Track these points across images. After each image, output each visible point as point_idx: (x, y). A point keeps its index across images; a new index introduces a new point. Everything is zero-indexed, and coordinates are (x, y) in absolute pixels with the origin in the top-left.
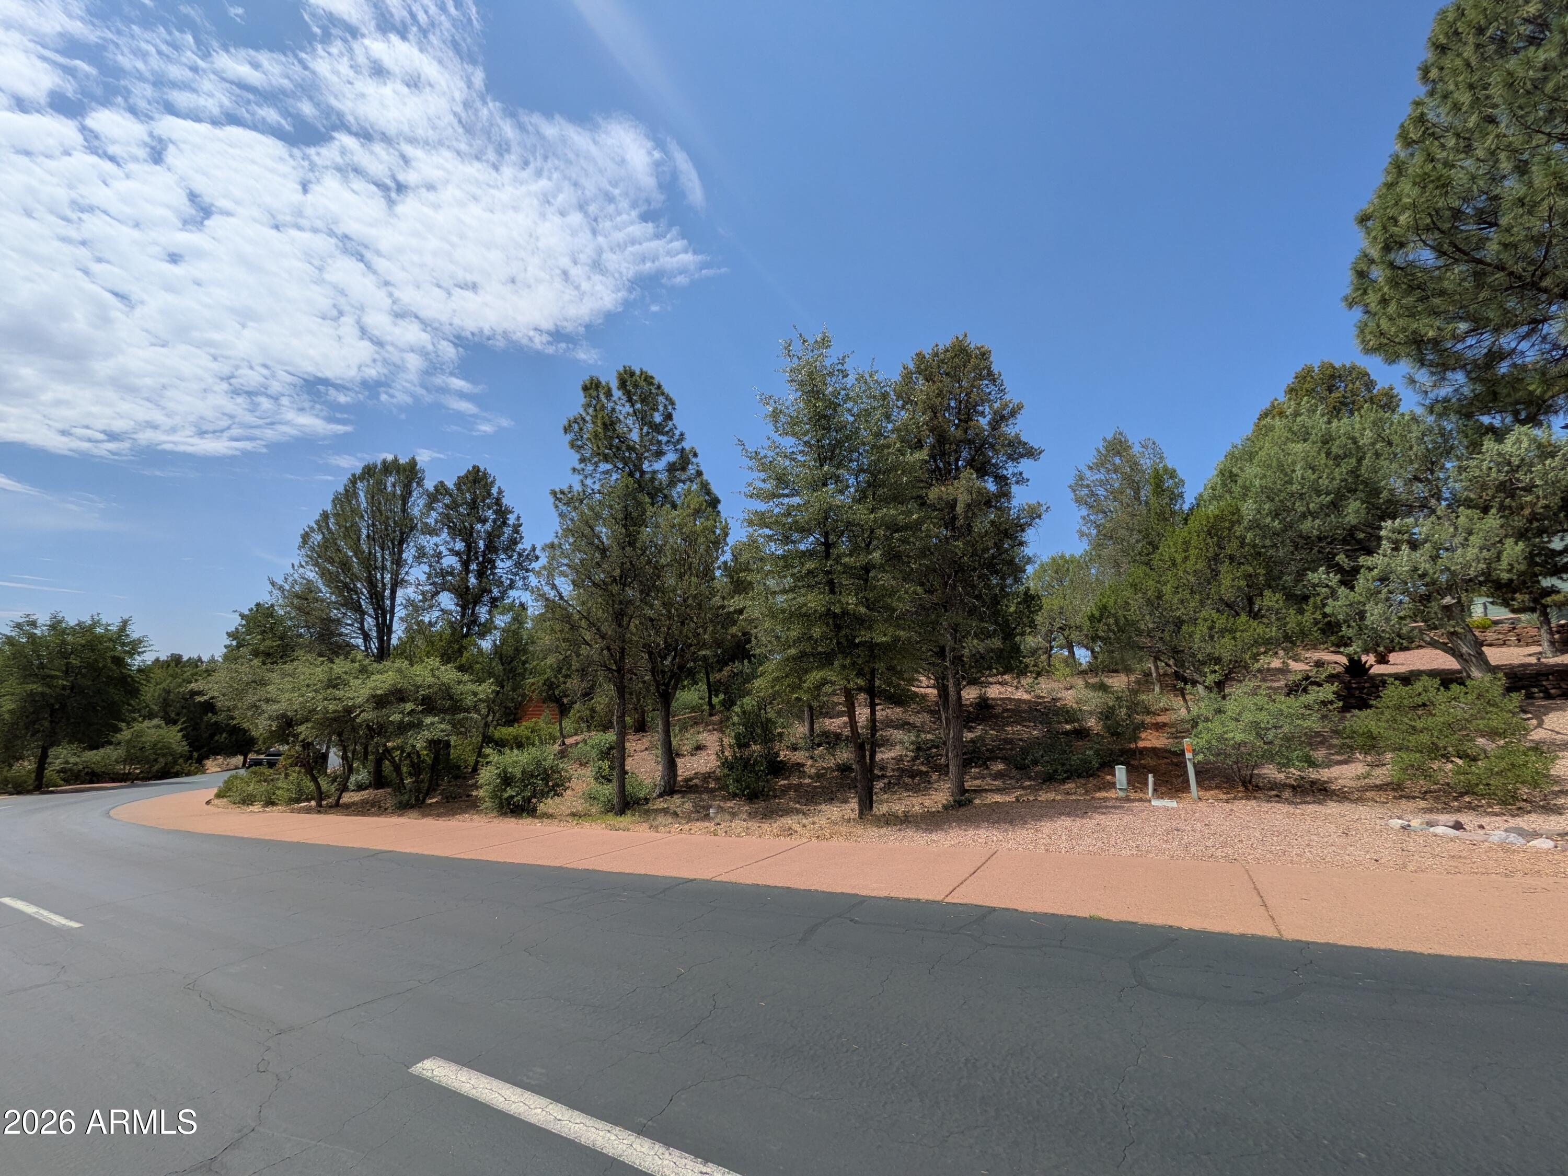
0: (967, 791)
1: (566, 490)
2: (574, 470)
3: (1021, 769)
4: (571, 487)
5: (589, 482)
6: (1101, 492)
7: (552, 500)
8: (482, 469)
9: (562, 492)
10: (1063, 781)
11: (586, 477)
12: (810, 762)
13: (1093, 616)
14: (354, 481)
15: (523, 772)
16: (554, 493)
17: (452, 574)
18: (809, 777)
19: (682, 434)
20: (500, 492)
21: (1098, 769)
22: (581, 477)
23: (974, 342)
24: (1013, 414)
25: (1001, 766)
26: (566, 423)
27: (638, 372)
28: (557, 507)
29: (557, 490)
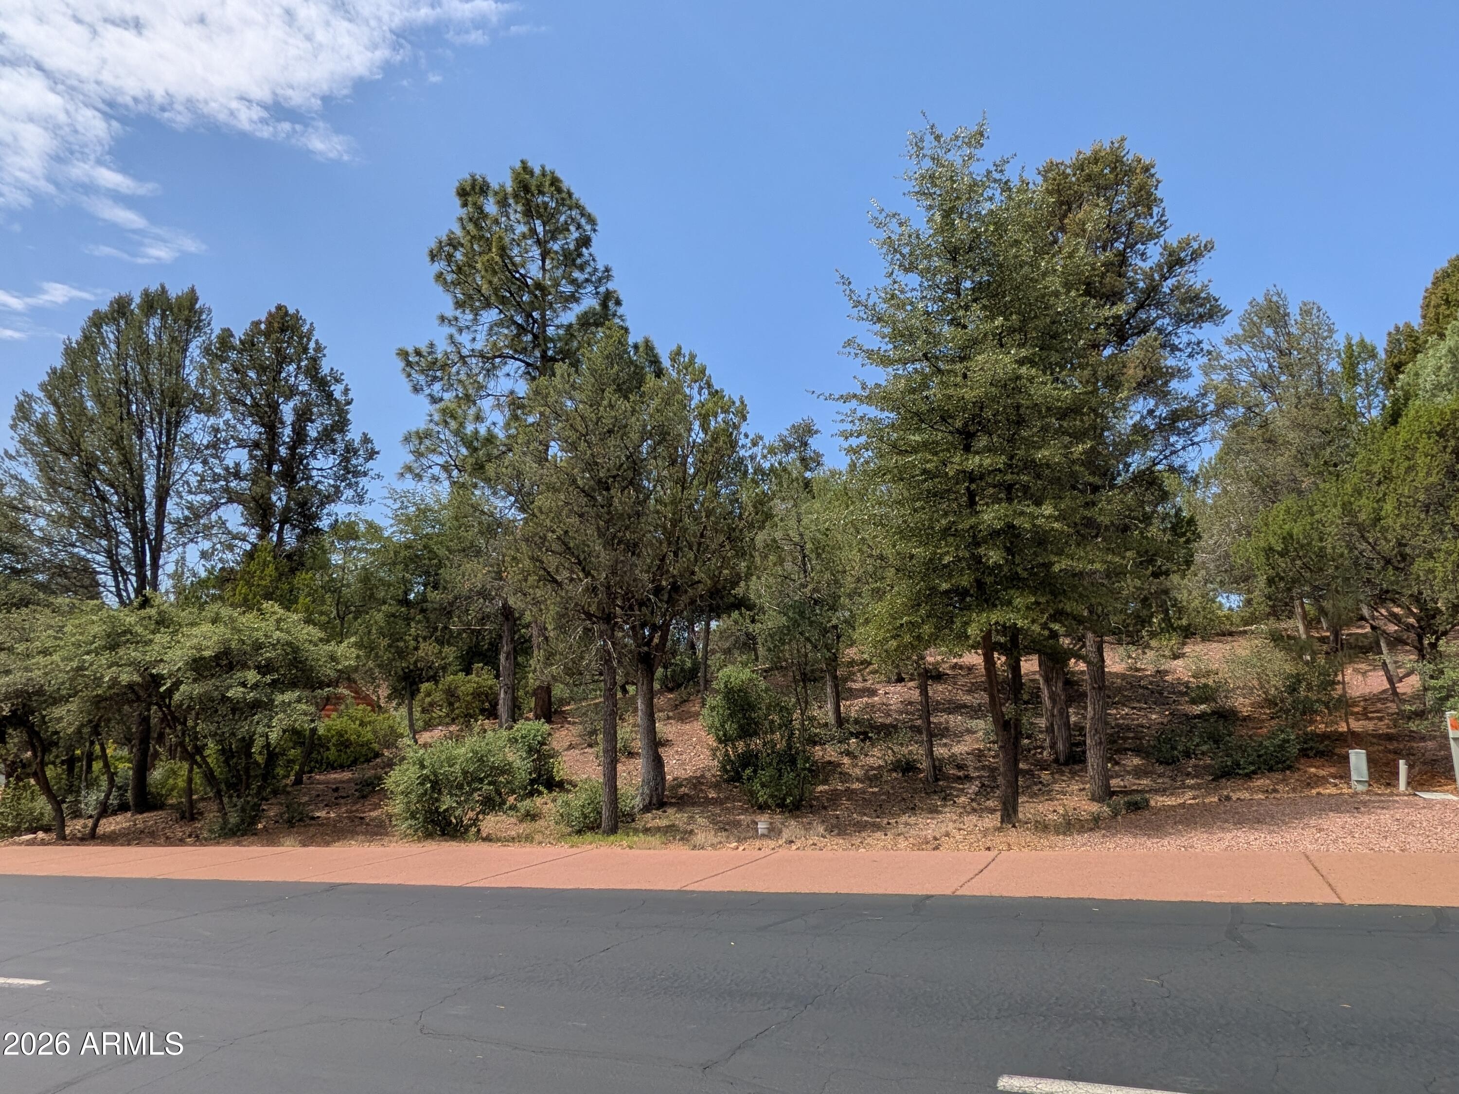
0: (1114, 793)
1: (424, 350)
2: (443, 319)
3: (1168, 764)
4: (432, 345)
5: (464, 339)
6: (1244, 377)
7: (402, 364)
8: (291, 311)
9: (418, 353)
10: (1249, 776)
11: (460, 330)
12: (846, 760)
13: (1271, 549)
14: (98, 320)
15: (465, 773)
16: (403, 354)
17: (237, 475)
18: (858, 780)
19: (607, 270)
20: (319, 348)
21: (1297, 759)
22: (453, 330)
23: (1132, 152)
24: (1196, 256)
25: (1137, 761)
26: (433, 245)
27: (537, 171)
28: (409, 375)
29: (411, 350)
